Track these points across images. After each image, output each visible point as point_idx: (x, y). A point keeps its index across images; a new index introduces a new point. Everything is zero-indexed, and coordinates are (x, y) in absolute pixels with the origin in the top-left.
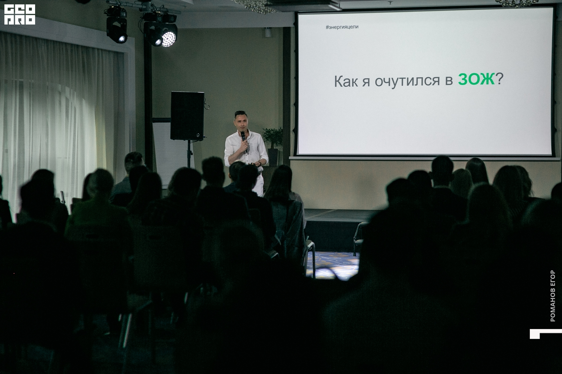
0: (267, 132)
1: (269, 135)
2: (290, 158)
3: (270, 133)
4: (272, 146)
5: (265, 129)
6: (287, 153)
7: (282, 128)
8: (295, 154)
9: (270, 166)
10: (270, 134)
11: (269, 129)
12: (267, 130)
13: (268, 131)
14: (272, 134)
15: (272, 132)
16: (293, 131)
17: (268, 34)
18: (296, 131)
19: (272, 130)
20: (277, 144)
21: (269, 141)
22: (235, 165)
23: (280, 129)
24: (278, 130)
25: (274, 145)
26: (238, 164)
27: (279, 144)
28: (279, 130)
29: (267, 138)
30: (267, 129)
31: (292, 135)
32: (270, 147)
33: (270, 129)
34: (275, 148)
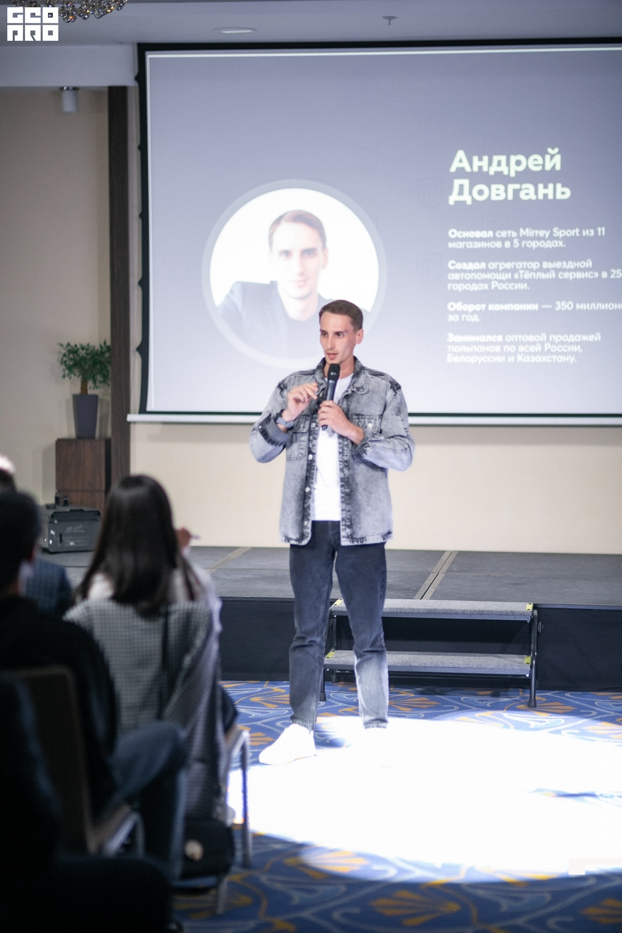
0: (70, 352)
1: (74, 359)
2: (130, 418)
3: (78, 355)
4: (84, 388)
5: (65, 344)
6: (121, 406)
7: (109, 343)
8: (143, 410)
9: (79, 437)
10: (78, 358)
11: (76, 346)
12: (69, 348)
13: (73, 351)
14: (83, 359)
15: (82, 353)
16: (139, 349)
17: (68, 104)
18: (144, 349)
19: (83, 348)
20: (95, 382)
21: (75, 375)
23: (103, 345)
24: (97, 347)
25: (89, 385)
27: (101, 382)
28: (101, 347)
29: (70, 368)
30: (69, 343)
31: (135, 361)
32: (78, 391)
33: (79, 346)
34: (90, 392)
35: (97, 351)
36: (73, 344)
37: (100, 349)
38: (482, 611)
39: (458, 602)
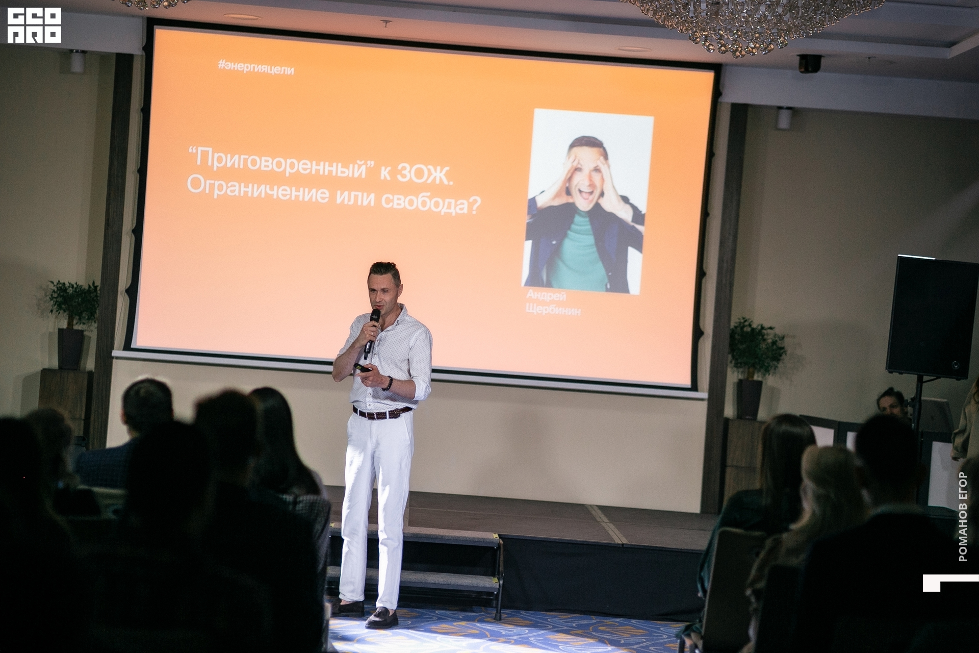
0: (59, 289)
1: (62, 296)
2: (114, 353)
3: (66, 293)
4: (70, 324)
5: (55, 282)
6: (106, 342)
7: (98, 283)
8: (127, 347)
9: (60, 367)
10: (66, 295)
12: (59, 285)
13: (62, 289)
14: (71, 296)
15: (71, 291)
16: (127, 291)
17: (77, 64)
18: (133, 292)
19: (72, 286)
20: (80, 319)
21: (63, 310)
22: (141, 388)
23: (92, 286)
24: (85, 287)
25: (75, 322)
26: (146, 384)
27: (87, 319)
28: (89, 286)
29: (58, 304)
30: (59, 281)
31: (122, 303)
32: (64, 325)
33: (67, 285)
34: (76, 327)
35: (85, 289)
36: (62, 281)
37: (87, 288)
38: (457, 537)
39: (434, 529)
